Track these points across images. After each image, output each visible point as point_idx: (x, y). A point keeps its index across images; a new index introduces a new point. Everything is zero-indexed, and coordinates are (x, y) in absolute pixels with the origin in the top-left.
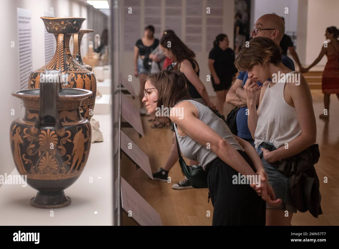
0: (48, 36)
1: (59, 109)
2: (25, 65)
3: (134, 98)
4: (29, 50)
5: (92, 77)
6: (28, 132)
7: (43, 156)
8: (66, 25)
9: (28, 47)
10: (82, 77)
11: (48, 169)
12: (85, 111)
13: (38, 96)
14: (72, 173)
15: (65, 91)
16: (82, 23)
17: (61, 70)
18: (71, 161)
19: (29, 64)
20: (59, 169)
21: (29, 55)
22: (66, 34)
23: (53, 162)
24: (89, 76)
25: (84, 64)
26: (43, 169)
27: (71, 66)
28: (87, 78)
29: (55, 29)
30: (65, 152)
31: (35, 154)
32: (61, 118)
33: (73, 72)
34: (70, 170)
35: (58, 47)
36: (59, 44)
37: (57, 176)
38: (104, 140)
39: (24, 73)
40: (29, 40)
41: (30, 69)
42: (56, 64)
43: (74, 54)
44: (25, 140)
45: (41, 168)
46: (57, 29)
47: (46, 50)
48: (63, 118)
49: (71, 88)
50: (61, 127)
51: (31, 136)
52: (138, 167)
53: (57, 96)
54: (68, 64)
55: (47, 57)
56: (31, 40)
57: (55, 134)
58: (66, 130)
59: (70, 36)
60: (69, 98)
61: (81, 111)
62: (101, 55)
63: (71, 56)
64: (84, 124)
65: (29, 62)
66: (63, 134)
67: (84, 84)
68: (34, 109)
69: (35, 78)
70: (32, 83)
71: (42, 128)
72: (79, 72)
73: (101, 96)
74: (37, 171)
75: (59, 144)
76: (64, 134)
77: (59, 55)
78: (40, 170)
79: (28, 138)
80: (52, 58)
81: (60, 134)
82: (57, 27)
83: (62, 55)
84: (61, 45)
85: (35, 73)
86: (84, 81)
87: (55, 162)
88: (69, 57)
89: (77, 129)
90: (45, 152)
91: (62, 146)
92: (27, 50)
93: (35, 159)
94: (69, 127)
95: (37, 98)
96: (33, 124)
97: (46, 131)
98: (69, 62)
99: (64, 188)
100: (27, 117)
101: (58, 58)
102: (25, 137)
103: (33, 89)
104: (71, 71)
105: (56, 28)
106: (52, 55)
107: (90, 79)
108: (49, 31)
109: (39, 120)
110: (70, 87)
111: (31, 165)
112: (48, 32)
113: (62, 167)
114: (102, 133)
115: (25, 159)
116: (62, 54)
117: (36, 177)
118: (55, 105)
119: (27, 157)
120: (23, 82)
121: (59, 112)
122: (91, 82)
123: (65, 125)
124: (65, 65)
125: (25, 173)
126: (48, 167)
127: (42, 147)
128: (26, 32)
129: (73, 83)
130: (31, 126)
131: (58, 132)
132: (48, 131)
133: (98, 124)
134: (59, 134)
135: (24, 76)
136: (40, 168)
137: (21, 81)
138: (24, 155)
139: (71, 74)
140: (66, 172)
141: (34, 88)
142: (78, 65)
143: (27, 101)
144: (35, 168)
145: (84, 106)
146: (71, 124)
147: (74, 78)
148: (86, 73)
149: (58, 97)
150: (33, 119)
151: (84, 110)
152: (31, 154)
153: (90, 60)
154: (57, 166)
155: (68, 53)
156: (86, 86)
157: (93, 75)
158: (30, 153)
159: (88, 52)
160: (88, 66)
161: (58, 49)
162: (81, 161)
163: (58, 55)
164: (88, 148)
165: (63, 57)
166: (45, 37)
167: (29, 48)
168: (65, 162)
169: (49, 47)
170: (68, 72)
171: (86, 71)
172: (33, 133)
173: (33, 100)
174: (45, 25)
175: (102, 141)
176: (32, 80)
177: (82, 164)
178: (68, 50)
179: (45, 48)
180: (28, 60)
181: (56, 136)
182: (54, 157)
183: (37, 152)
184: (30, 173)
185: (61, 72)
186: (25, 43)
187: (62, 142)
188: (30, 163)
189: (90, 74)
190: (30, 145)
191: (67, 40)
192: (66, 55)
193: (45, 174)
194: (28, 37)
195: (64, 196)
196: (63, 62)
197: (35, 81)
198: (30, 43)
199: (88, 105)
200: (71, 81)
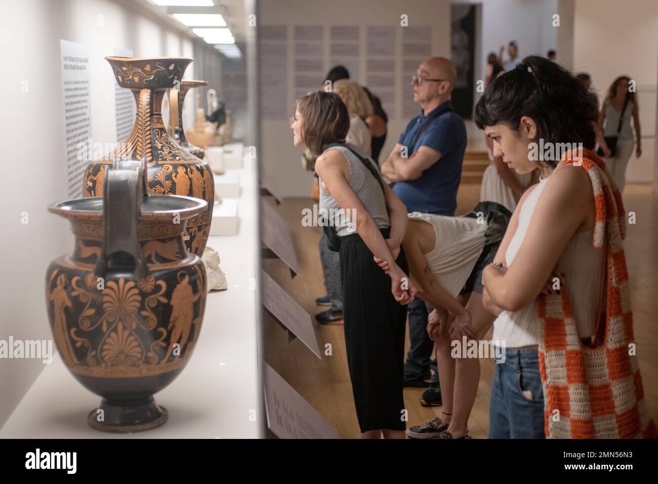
0: (122, 94)
1: (143, 238)
3: (278, 202)
4: (85, 120)
5: (206, 172)
6: (82, 283)
7: (111, 332)
8: (155, 71)
9: (84, 114)
10: (186, 173)
11: (122, 356)
12: (193, 238)
13: (101, 213)
14: (170, 363)
15: (155, 201)
16: (186, 67)
17: (146, 160)
20: (144, 355)
21: (85, 129)
22: (156, 90)
23: (131, 342)
24: (201, 170)
25: (190, 144)
26: (110, 358)
27: (166, 151)
28: (197, 174)
29: (133, 80)
31: (95, 327)
32: (146, 255)
33: (169, 162)
34: (164, 357)
35: (140, 114)
36: (141, 108)
37: (141, 370)
38: (229, 287)
39: (75, 163)
40: (86, 101)
42: (136, 148)
43: (170, 127)
44: (75, 300)
45: (108, 355)
46: (136, 79)
47: (118, 120)
48: (150, 256)
49: (166, 195)
50: (146, 273)
51: (87, 293)
52: (292, 336)
53: (138, 212)
54: (160, 148)
55: (121, 132)
56: (88, 100)
57: (136, 287)
58: (157, 279)
59: (163, 93)
60: (161, 217)
61: (185, 237)
62: (218, 127)
63: (165, 132)
64: (193, 266)
65: (85, 142)
66: (150, 286)
67: (191, 185)
68: (92, 239)
69: (95, 176)
70: (90, 184)
71: (108, 274)
72: (181, 163)
73: (220, 203)
74: (100, 360)
75: (142, 308)
76: (153, 287)
77: (141, 130)
78: (106, 359)
79: (80, 296)
80: (129, 133)
81: (145, 288)
82: (137, 76)
83: (148, 126)
84: (145, 111)
85: (95, 164)
86: (190, 179)
87: (136, 343)
88: (161, 134)
89: (178, 277)
90: (116, 323)
91: (149, 311)
92: (81, 121)
93: (95, 337)
94: (161, 273)
95: (97, 216)
96: (91, 268)
97: (117, 281)
98: (160, 143)
99: (155, 392)
100: (80, 254)
101: (140, 135)
102: (74, 294)
103: (93, 197)
104: (165, 160)
105: (134, 78)
106: (129, 129)
107: (203, 176)
108: (123, 84)
109: (102, 260)
110: (164, 193)
111: (87, 349)
112: (120, 86)
113: (150, 351)
114: (224, 274)
115: (75, 338)
116: (148, 128)
117: (98, 372)
118: (134, 230)
119: (80, 333)
120: (73, 182)
121: (143, 244)
122: (204, 181)
123: (155, 269)
124: (154, 149)
125: (75, 364)
126: (122, 352)
127: (109, 314)
128: (80, 86)
129: (168, 183)
130: (88, 272)
131: (140, 283)
132: (121, 282)
133: (216, 258)
134: (143, 288)
135: (76, 170)
136: (106, 355)
137: (70, 180)
138: (73, 330)
139: (164, 166)
140: (157, 362)
141: (95, 195)
142: (178, 149)
143: (79, 222)
144: (95, 356)
145: (192, 228)
146: (167, 268)
147: (171, 173)
148: (194, 164)
149: (139, 214)
150: (91, 259)
151: (190, 234)
152: (87, 328)
153: (200, 136)
154: (139, 350)
155: (159, 126)
156: (195, 189)
157: (207, 167)
158: (86, 326)
159: (196, 121)
160: (196, 149)
161: (140, 119)
163: (139, 130)
164: (200, 313)
165: (150, 134)
166: (116, 95)
167: (86, 117)
168: (155, 342)
169: (124, 113)
170: (160, 163)
171: (194, 159)
172: (91, 286)
173: (91, 221)
174: (115, 73)
175: (225, 288)
176: (89, 179)
177: (189, 346)
178: (160, 120)
179: (117, 115)
180: (83, 140)
181: (136, 291)
182: (133, 332)
183: (98, 323)
184: (86, 365)
185: (146, 163)
186: (77, 107)
187: (148, 304)
188: (86, 345)
189: (201, 167)
190: (85, 310)
191: (156, 100)
192: (156, 130)
193: (115, 367)
194: (83, 95)
195: (154, 406)
196: (150, 143)
197: (96, 181)
198: (87, 107)
199: (198, 227)
200: (166, 181)
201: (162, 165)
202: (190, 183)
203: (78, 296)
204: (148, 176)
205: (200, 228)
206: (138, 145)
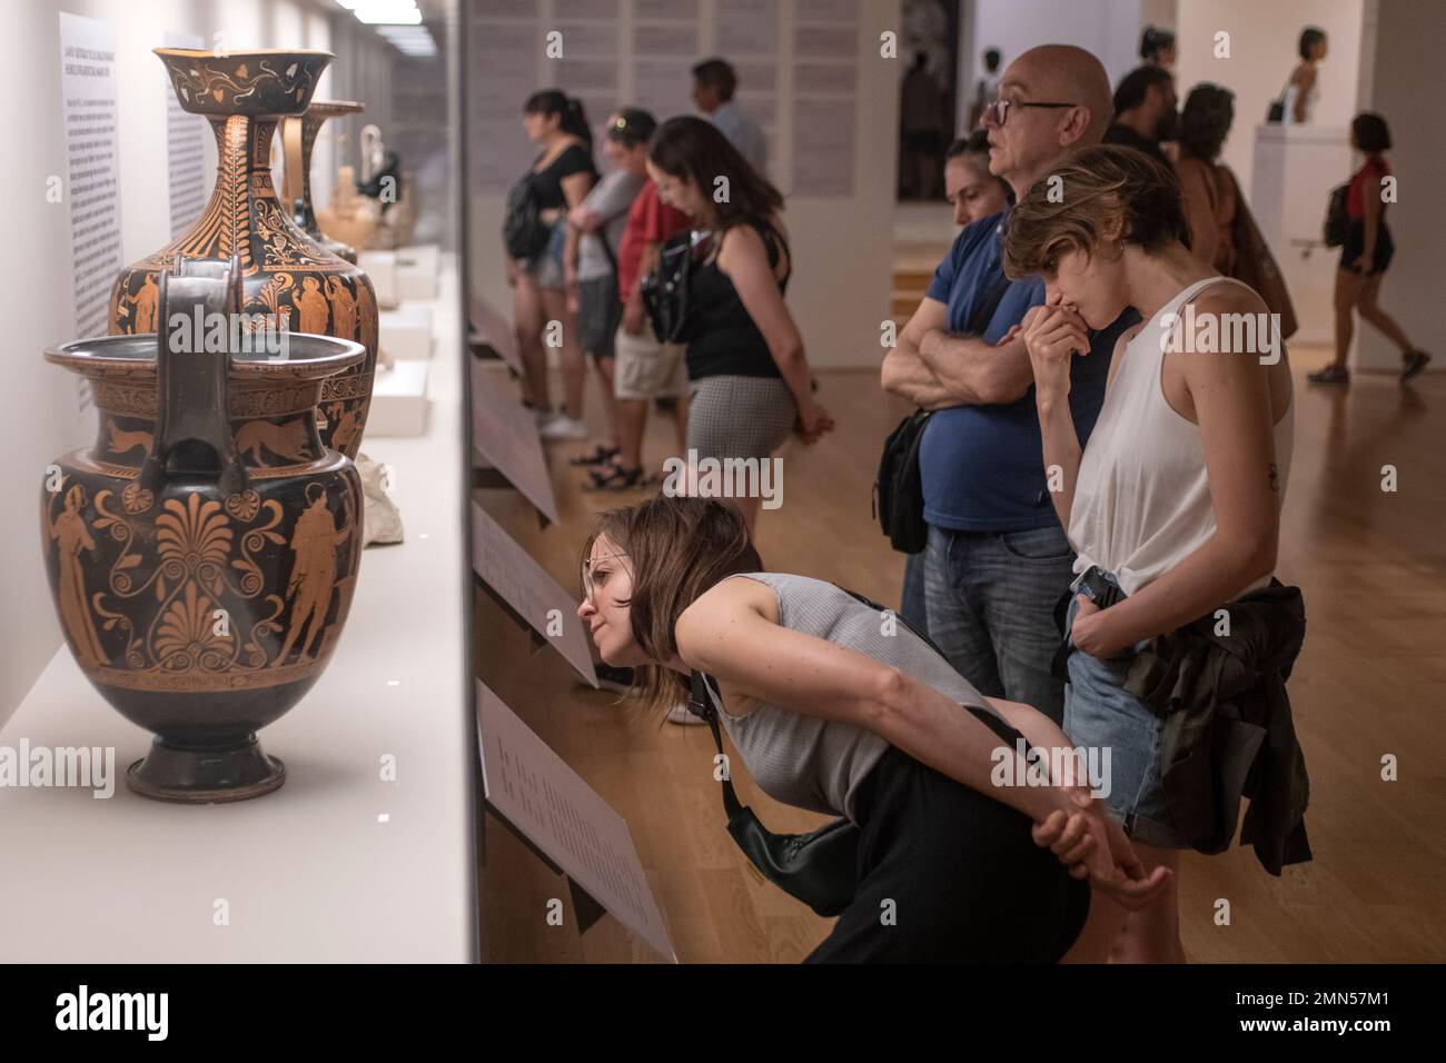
0: (187, 128)
1: (236, 415)
2: (95, 242)
4: (108, 183)
5: (361, 290)
6: (115, 504)
7: (174, 600)
8: (257, 79)
9: (105, 170)
10: (321, 290)
11: (196, 650)
12: (333, 425)
13: (151, 363)
14: (290, 667)
16: (321, 72)
17: (239, 260)
18: (285, 620)
19: (108, 240)
20: (239, 647)
21: (108, 202)
22: (259, 118)
23: (213, 623)
24: (351, 285)
25: (326, 237)
26: (173, 652)
27: (280, 245)
28: (342, 292)
29: (211, 96)
30: (262, 583)
31: (141, 590)
32: (243, 451)
33: (285, 268)
34: (279, 654)
35: (226, 168)
36: (229, 156)
37: (232, 679)
38: (406, 538)
39: (90, 272)
40: (109, 143)
41: (114, 260)
42: (218, 238)
43: (286, 198)
44: (102, 536)
45: (167, 646)
46: (219, 95)
47: (172, 185)
48: (250, 451)
50: (243, 485)
51: (125, 523)
52: (539, 640)
53: (227, 360)
54: (266, 239)
55: (179, 210)
56: (114, 142)
57: (222, 511)
58: (264, 497)
59: (273, 124)
60: (273, 372)
61: (319, 423)
63: (277, 206)
64: (336, 472)
65: (109, 229)
66: (251, 511)
67: (331, 316)
68: (136, 416)
69: (134, 295)
70: (125, 312)
71: (167, 487)
72: (310, 270)
73: (390, 368)
74: (151, 656)
75: (235, 554)
76: (256, 512)
77: (227, 200)
78: (163, 654)
79: (113, 529)
80: (199, 213)
81: (242, 515)
82: (221, 88)
83: (243, 202)
84: (237, 161)
85: (134, 271)
86: (329, 303)
87: (222, 624)
88: (270, 211)
89: (306, 494)
90: (183, 583)
91: (249, 559)
92: (100, 185)
93: (142, 610)
94: (275, 484)
95: (145, 370)
96: (133, 473)
97: (185, 499)
98: (268, 228)
99: (259, 725)
100: (111, 447)
101: (225, 211)
102: (100, 524)
103: (130, 335)
104: (278, 263)
105: (215, 93)
106: (196, 205)
107: (355, 297)
108: (190, 106)
109: (155, 458)
111: (126, 633)
112: (185, 109)
113: (250, 641)
114: (398, 510)
115: (103, 613)
116: (243, 197)
117: (148, 680)
118: (219, 399)
119: (111, 603)
120: (85, 311)
121: (236, 426)
122: (358, 308)
123: (260, 477)
124: (254, 241)
125: (104, 666)
126: (195, 641)
127: (168, 565)
128: (97, 110)
129: (285, 310)
130: (124, 480)
131: (232, 505)
132: (194, 501)
133: (381, 476)
134: (236, 515)
135: (91, 286)
136: (164, 647)
137: (80, 307)
138: (98, 596)
139: (276, 276)
140: (265, 662)
141: (133, 332)
142: (304, 242)
143: (109, 382)
144: (142, 649)
145: (332, 404)
146: (284, 475)
147: (290, 291)
148: (336, 273)
149: (230, 365)
150: (133, 456)
151: (329, 417)
152: (126, 593)
153: (345, 225)
154: (228, 637)
155: (265, 193)
156: (338, 323)
157: (364, 279)
158: (123, 588)
159: (336, 193)
160: (341, 246)
161: (226, 177)
162: (326, 619)
163: (225, 202)
164: (350, 567)
165: (247, 209)
166: (173, 130)
167: (109, 176)
168: (260, 623)
169: (186, 171)
170: (267, 268)
171: (337, 263)
172: (133, 510)
173: (133, 379)
174: (174, 82)
175: (399, 540)
176: (121, 302)
178: (266, 181)
179: (171, 175)
180: (104, 224)
181: (224, 520)
182: (217, 602)
183: (150, 582)
184: (125, 667)
185: (241, 267)
186: (92, 154)
187: (246, 546)
188: (124, 627)
189: (351, 279)
190: (122, 555)
191: (260, 139)
192: (259, 201)
193: (182, 671)
194: (105, 130)
195: (259, 753)
196: (247, 228)
197: (135, 305)
198: (110, 156)
199: (345, 402)
200: (279, 305)
201: (272, 274)
202: (327, 311)
203: (107, 530)
204: (245, 295)
205: (348, 405)
206: (222, 232)
